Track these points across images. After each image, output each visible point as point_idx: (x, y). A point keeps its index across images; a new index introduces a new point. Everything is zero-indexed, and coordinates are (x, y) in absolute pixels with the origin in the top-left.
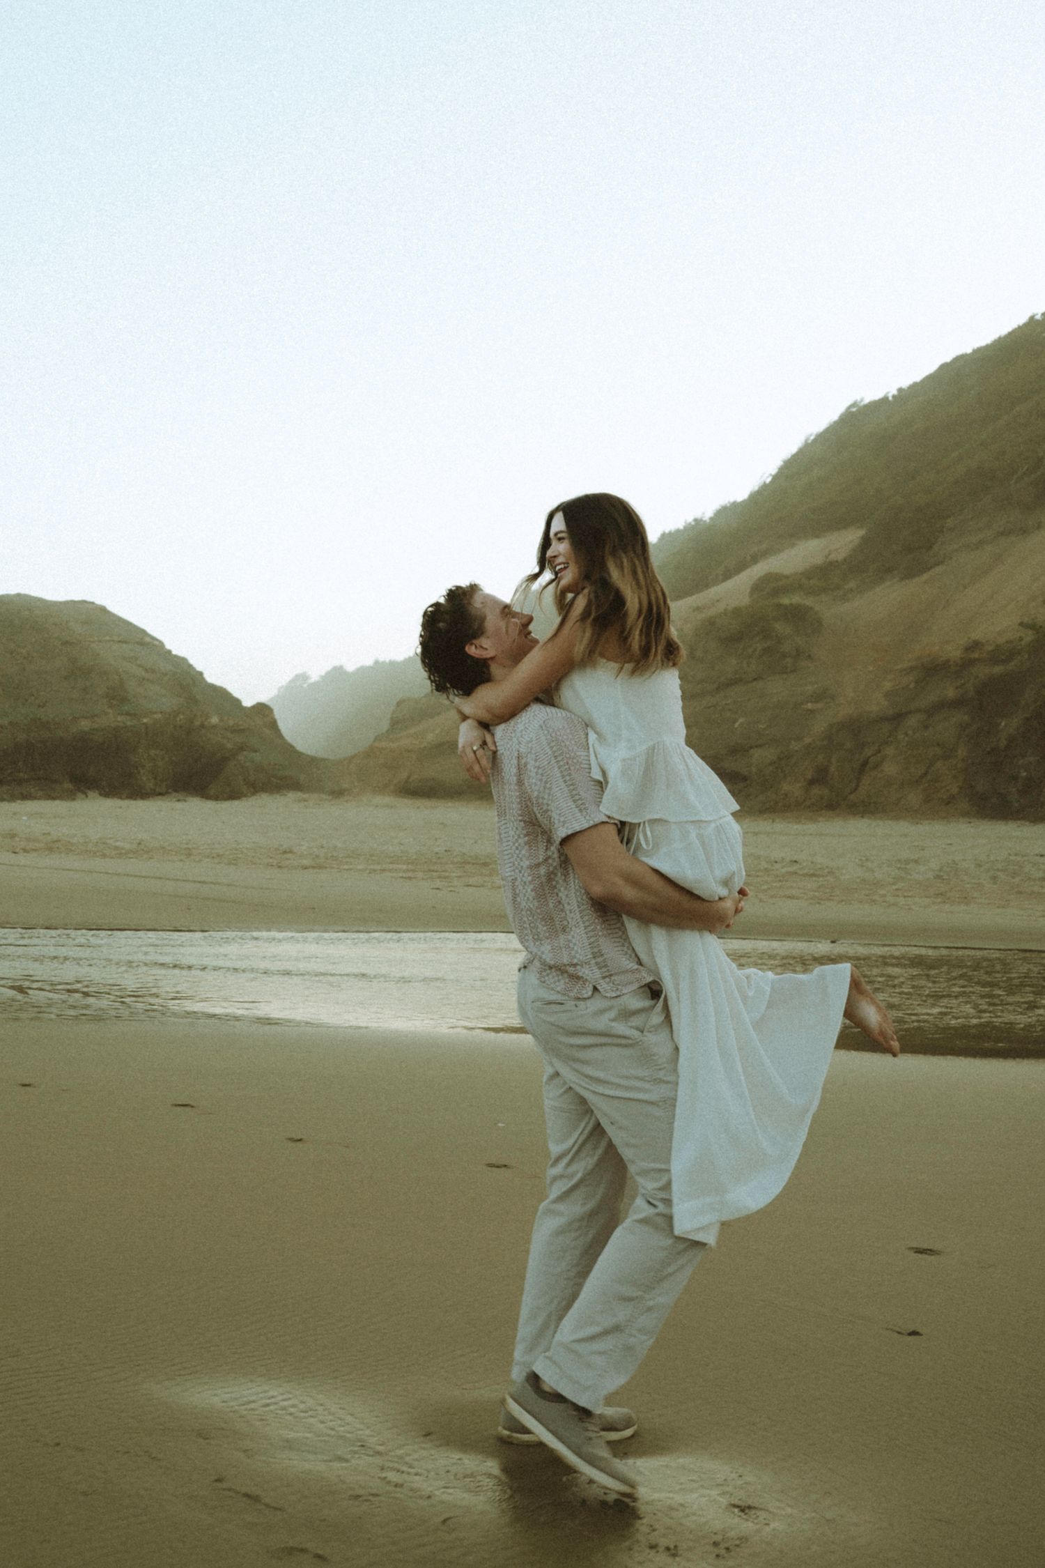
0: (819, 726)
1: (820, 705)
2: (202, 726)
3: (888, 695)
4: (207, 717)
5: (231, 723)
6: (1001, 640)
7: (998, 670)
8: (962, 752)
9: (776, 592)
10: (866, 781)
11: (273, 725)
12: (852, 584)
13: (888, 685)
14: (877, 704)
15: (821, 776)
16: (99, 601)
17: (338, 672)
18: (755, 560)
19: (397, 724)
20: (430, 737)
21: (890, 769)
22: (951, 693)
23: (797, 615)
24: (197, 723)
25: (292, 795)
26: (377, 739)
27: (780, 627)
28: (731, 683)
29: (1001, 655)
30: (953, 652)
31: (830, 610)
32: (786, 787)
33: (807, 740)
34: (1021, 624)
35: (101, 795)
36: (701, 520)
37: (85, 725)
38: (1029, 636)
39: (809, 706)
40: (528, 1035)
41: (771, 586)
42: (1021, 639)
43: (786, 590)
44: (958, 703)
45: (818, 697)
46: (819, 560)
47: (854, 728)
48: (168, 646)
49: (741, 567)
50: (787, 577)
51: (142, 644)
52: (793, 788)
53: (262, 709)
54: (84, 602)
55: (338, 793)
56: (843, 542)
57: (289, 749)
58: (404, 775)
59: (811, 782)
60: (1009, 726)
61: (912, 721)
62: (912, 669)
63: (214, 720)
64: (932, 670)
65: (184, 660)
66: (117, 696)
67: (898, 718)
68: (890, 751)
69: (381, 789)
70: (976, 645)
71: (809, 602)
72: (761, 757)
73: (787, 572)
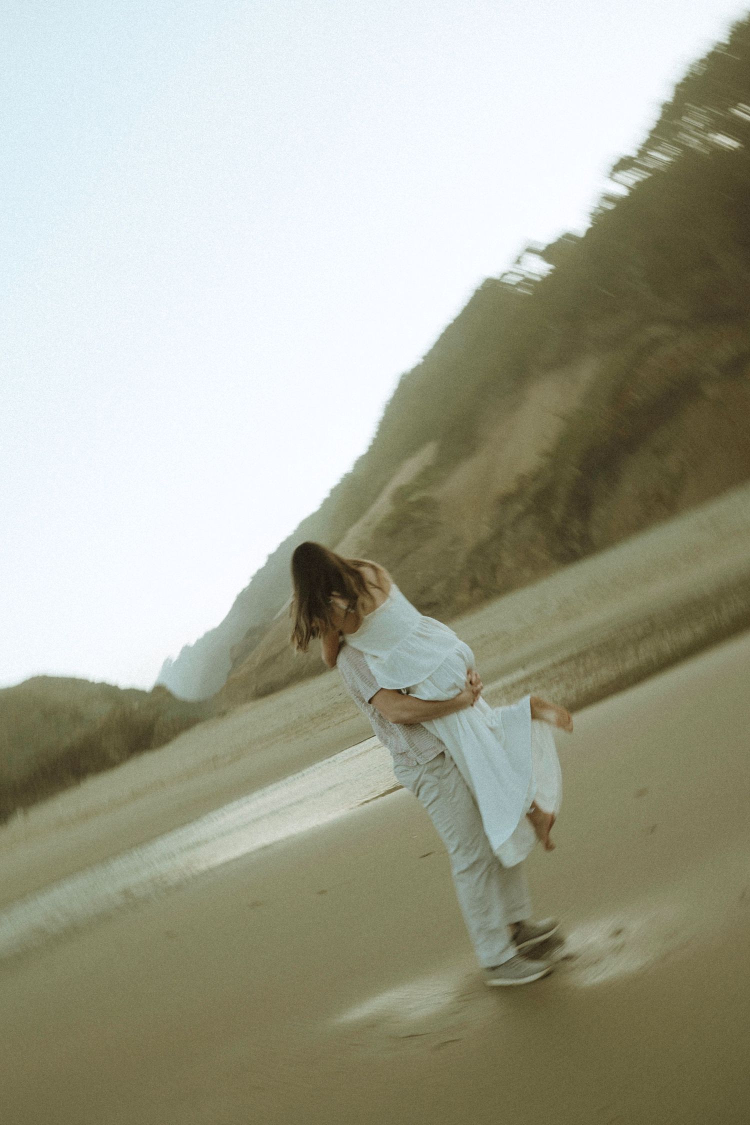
0: (462, 557)
1: (456, 547)
2: (131, 712)
3: (488, 524)
4: (132, 707)
5: (145, 704)
6: (533, 467)
8: (541, 537)
9: (406, 497)
10: (499, 576)
11: (169, 694)
13: (486, 519)
14: (485, 531)
15: (474, 584)
17: (186, 650)
18: (385, 483)
19: (236, 661)
21: (509, 563)
22: (520, 509)
23: (422, 504)
26: (229, 674)
27: (417, 515)
28: (404, 557)
30: (512, 486)
31: (437, 493)
32: (459, 598)
33: (458, 568)
34: (539, 455)
36: (348, 473)
39: (451, 549)
40: (404, 789)
41: (401, 495)
43: (410, 493)
44: (527, 512)
45: (454, 542)
46: (419, 469)
47: (480, 550)
48: (91, 679)
49: (380, 490)
50: (408, 486)
51: (76, 685)
52: (463, 597)
53: (159, 689)
54: (33, 678)
55: (223, 714)
56: (427, 454)
57: (184, 704)
58: (254, 688)
59: (471, 590)
60: (557, 512)
63: (136, 707)
64: (506, 500)
65: (103, 683)
66: (77, 717)
67: (500, 534)
68: (504, 554)
69: (246, 700)
71: (425, 494)
72: (438, 588)
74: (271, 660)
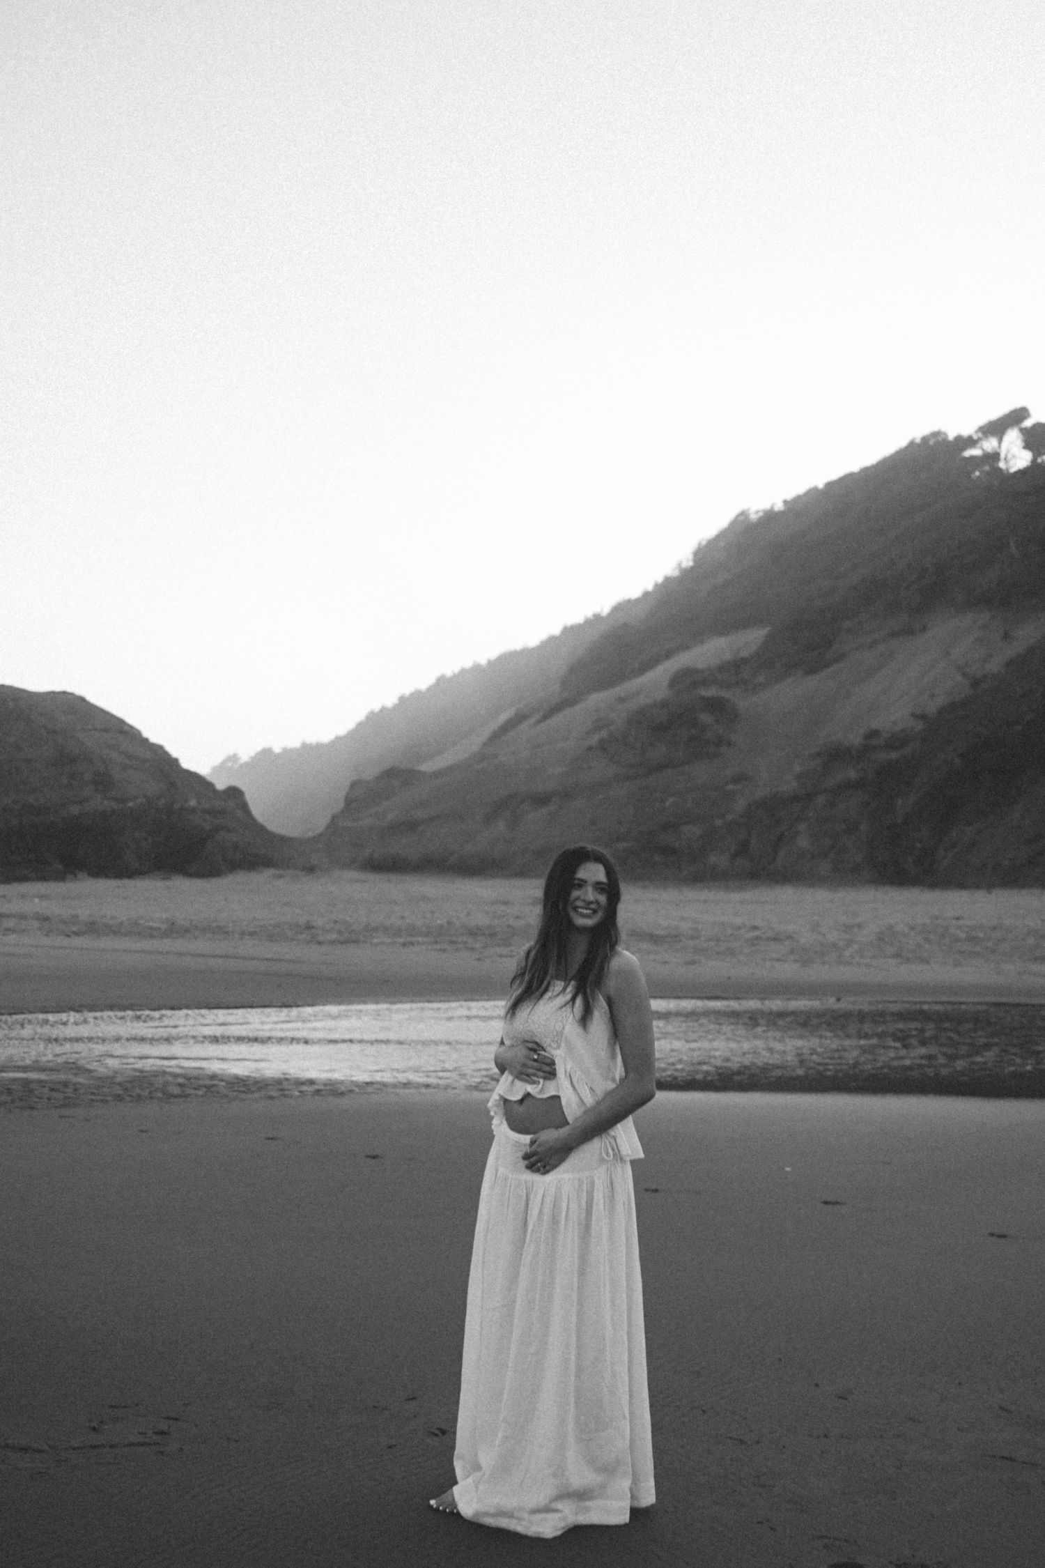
0: (740, 805)
1: (739, 787)
2: (182, 808)
3: (799, 777)
4: (186, 801)
5: (207, 806)
6: (897, 728)
7: (894, 755)
8: (864, 827)
9: (695, 685)
10: (782, 853)
11: (244, 806)
12: (761, 679)
13: (797, 769)
14: (789, 786)
15: (743, 850)
16: (79, 691)
18: (668, 655)
19: (352, 803)
20: (390, 816)
21: (803, 842)
22: (852, 774)
23: (716, 706)
24: (177, 806)
25: (268, 873)
27: (705, 718)
28: (662, 767)
29: (897, 741)
30: (855, 739)
31: (743, 702)
32: (713, 859)
33: (729, 818)
34: (913, 715)
35: (89, 875)
36: (599, 615)
37: (75, 810)
38: (920, 726)
39: (730, 787)
41: (686, 680)
42: (912, 728)
43: (704, 683)
44: (860, 784)
45: (738, 779)
46: (728, 656)
47: (770, 806)
48: (145, 734)
49: (657, 661)
50: (702, 672)
51: (121, 732)
52: (718, 859)
53: (235, 792)
54: (64, 693)
55: (311, 870)
56: (750, 640)
57: (259, 829)
58: (368, 852)
59: (736, 855)
60: (904, 804)
61: (820, 800)
62: (819, 754)
63: (193, 803)
64: (837, 755)
65: (161, 747)
66: (103, 782)
67: (809, 797)
68: (802, 827)
69: (350, 864)
70: (874, 734)
71: (723, 694)
72: (690, 832)
73: (701, 666)
74: (410, 826)
